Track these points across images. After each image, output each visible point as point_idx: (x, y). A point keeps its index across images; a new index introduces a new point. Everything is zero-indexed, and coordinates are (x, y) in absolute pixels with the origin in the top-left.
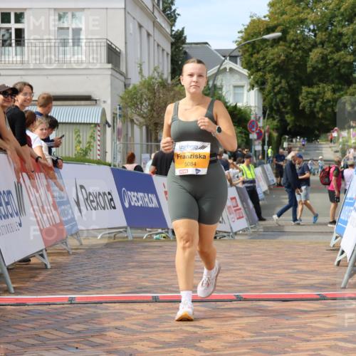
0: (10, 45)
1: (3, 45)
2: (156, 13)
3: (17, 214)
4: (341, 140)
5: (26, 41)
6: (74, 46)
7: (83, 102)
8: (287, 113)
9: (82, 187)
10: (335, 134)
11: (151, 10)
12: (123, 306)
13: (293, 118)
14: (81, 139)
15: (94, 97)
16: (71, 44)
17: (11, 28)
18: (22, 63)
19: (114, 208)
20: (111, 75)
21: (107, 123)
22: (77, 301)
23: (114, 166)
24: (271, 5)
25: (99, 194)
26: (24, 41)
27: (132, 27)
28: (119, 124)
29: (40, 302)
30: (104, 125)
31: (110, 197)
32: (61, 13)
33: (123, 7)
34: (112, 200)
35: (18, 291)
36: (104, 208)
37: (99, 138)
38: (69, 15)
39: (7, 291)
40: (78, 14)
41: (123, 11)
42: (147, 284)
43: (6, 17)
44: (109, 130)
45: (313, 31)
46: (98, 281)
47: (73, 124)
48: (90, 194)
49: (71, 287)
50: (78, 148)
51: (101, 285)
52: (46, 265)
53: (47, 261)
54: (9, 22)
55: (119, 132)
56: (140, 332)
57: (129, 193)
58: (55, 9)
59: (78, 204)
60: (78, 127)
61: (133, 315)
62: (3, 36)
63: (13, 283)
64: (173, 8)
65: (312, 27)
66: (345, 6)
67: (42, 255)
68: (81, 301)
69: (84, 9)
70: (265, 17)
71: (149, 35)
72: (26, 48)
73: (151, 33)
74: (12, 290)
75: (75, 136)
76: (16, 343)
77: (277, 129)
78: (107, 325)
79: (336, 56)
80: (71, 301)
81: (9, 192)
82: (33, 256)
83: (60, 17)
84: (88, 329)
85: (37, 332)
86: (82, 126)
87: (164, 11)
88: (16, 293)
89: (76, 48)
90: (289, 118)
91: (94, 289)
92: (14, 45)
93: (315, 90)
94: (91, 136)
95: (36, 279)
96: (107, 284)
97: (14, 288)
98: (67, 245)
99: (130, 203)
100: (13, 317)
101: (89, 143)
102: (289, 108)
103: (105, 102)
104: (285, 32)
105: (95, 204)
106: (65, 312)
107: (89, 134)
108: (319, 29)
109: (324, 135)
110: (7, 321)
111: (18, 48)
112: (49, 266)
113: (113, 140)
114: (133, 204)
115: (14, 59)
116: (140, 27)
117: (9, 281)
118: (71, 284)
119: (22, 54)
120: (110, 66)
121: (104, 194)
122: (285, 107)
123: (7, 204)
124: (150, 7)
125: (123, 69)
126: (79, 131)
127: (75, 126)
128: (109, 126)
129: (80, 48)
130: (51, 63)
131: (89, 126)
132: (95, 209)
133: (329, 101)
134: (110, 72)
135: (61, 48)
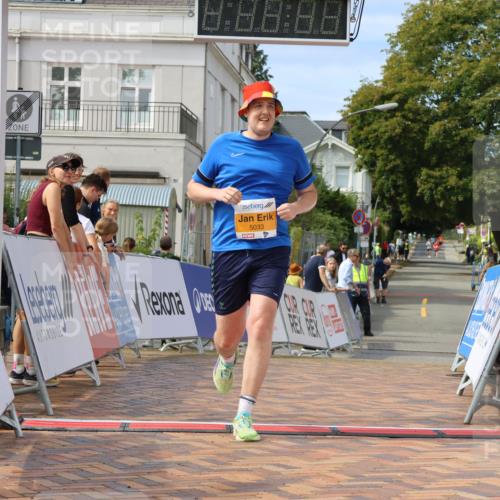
0: (62, 108)
1: (53, 108)
2: (244, 74)
3: (61, 316)
4: (468, 238)
5: (81, 103)
6: (140, 110)
7: (148, 181)
8: (402, 203)
9: (143, 285)
10: (461, 231)
11: (238, 68)
12: (189, 436)
13: (409, 209)
14: (144, 226)
15: (163, 174)
16: (137, 109)
17: (63, 87)
18: (76, 129)
19: (183, 313)
20: (185, 148)
21: (177, 206)
22: (131, 428)
23: (185, 260)
24: (387, 68)
25: (165, 294)
26: (79, 103)
27: (213, 89)
28: (192, 209)
29: (85, 427)
30: (174, 210)
31: (177, 299)
32: (127, 70)
33: (203, 64)
34: (180, 302)
35: (58, 413)
36: (170, 314)
37: (166, 225)
38: (137, 72)
39: (45, 413)
40: (147, 72)
41: (203, 70)
42: (220, 410)
43: (57, 73)
44: (179, 216)
45: (437, 102)
46: (159, 403)
47: (135, 206)
48: (153, 294)
49: (124, 411)
50: (140, 237)
51: (161, 409)
52: (94, 381)
53: (96, 376)
54: (62, 78)
55: (192, 219)
56: (209, 470)
57: (202, 295)
58: (119, 65)
59: (137, 306)
60: (141, 211)
61: (201, 448)
62: (54, 96)
63: (52, 402)
64: (265, 68)
65: (435, 97)
66: (476, 73)
67: (90, 369)
68: (137, 429)
69: (154, 66)
70: (377, 82)
71: (233, 100)
72: (81, 112)
73: (236, 97)
74: (51, 412)
75: (136, 222)
76: (54, 477)
77: (388, 222)
78: (168, 460)
79: (464, 132)
80: (124, 428)
81: (53, 288)
82: (79, 369)
83: (125, 75)
84: (143, 464)
85: (80, 465)
86: (146, 210)
87: (253, 71)
88: (55, 415)
89: (143, 113)
90: (404, 209)
91: (153, 413)
92: (66, 107)
93: (437, 173)
94: (156, 223)
95: (81, 399)
96: (170, 408)
97: (54, 409)
98: (120, 358)
99: (202, 308)
100: (50, 445)
101: (154, 230)
102: (404, 196)
103: (175, 181)
104: (402, 102)
105: (158, 308)
106: (116, 442)
107: (154, 220)
108: (443, 99)
109: (447, 232)
110: (44, 450)
111: (72, 111)
112: (98, 383)
113: (183, 228)
114: (206, 309)
115: (66, 125)
116: (223, 89)
117: (48, 400)
118: (125, 407)
119: (76, 118)
120: (184, 136)
121: (171, 294)
122: (400, 195)
123: (50, 303)
124: (237, 66)
125: (200, 141)
126: (141, 215)
127: (137, 210)
128: (180, 211)
129: (147, 113)
130: (111, 131)
131: (154, 210)
132: (158, 313)
133: (452, 188)
134: (183, 144)
135: (124, 113)
